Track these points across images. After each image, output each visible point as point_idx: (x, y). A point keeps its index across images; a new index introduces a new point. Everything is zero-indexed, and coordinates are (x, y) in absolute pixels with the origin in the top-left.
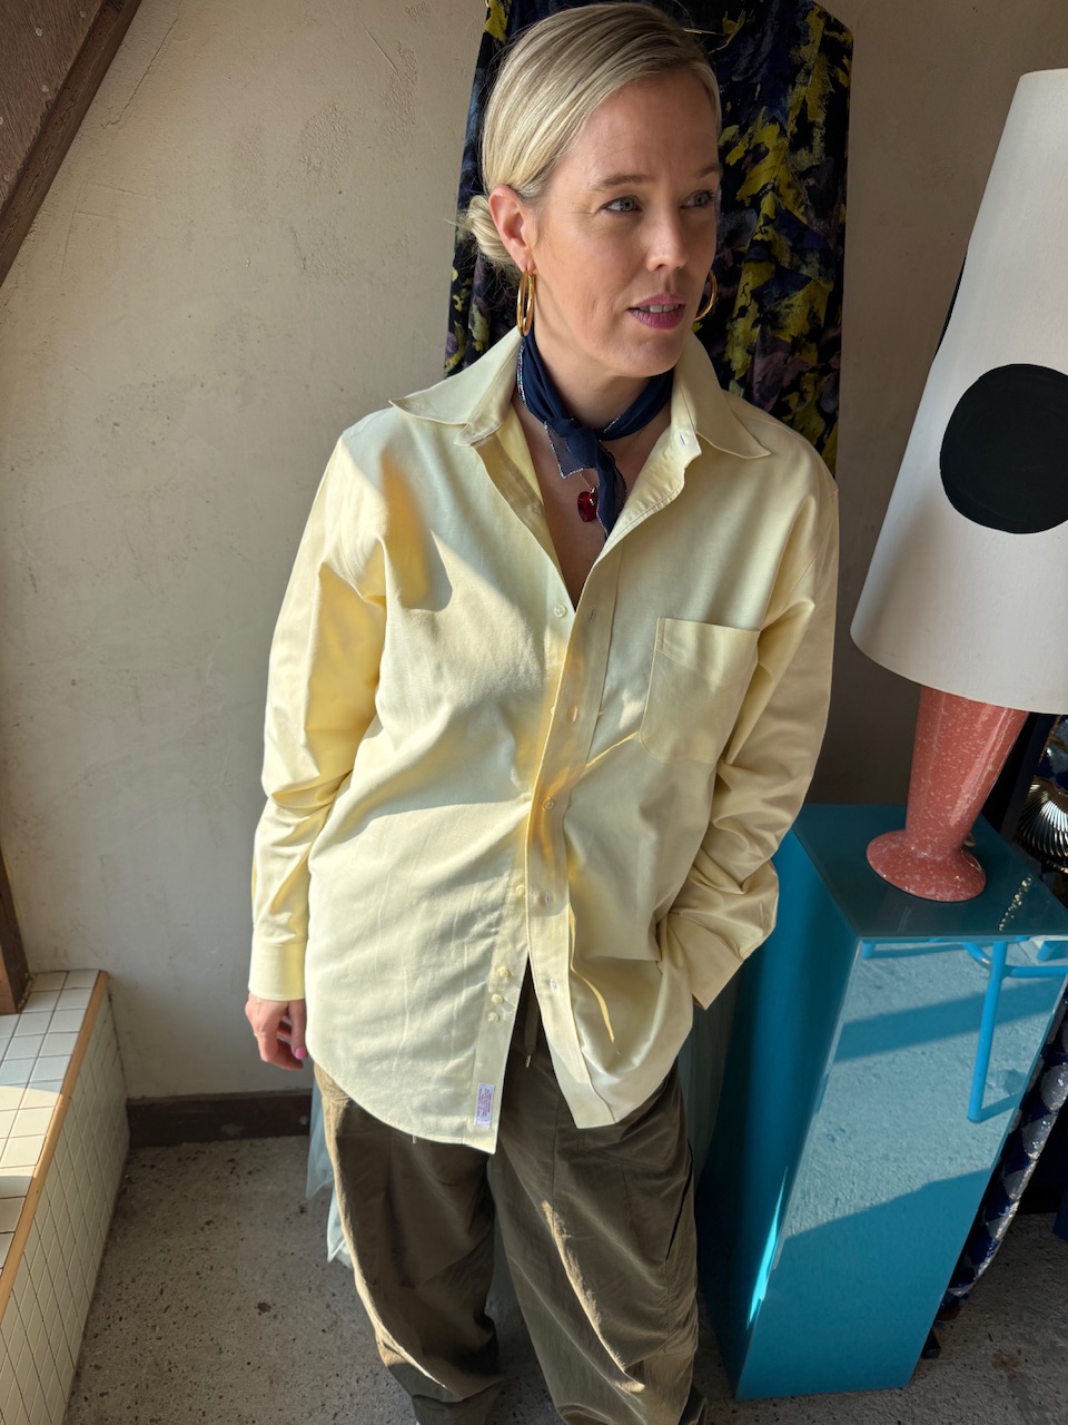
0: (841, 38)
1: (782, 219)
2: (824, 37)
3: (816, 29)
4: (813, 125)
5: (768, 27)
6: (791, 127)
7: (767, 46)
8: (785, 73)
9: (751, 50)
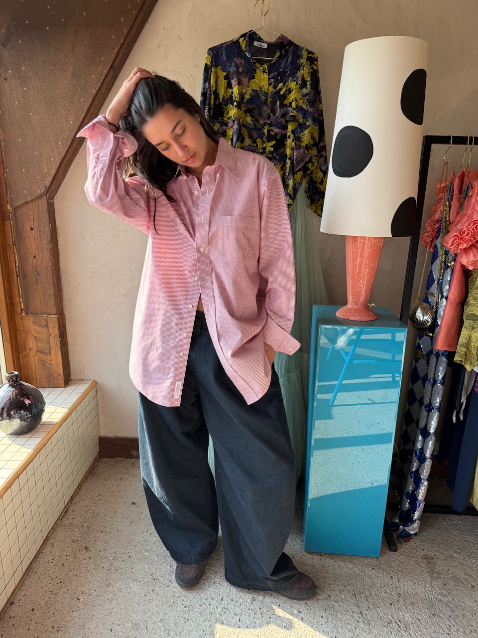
0: (313, 56)
1: (299, 108)
2: (308, 57)
3: (305, 54)
4: (307, 81)
5: (289, 55)
6: (300, 82)
7: (290, 60)
8: (296, 68)
9: (285, 62)
